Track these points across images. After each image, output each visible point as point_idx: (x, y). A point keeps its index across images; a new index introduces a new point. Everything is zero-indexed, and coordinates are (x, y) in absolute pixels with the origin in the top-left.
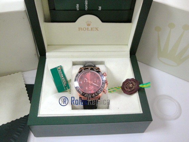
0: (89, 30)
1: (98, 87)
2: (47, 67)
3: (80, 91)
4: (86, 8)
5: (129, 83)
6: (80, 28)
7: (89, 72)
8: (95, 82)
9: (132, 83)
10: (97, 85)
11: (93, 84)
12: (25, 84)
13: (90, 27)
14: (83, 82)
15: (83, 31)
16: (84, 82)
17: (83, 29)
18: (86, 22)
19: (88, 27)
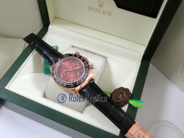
9: (123, 94)
18: (98, 2)
19: (100, 8)
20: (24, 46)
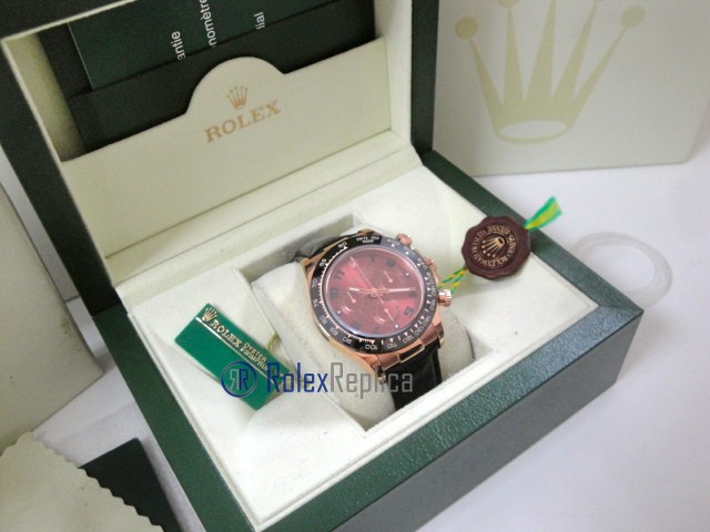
0: (245, 123)
1: (413, 295)
3: (361, 340)
4: (212, 39)
7: (347, 260)
8: (391, 281)
10: (408, 289)
11: (391, 290)
12: (81, 468)
13: (246, 113)
14: (349, 304)
15: (225, 136)
16: (354, 301)
18: (229, 96)
19: (240, 113)
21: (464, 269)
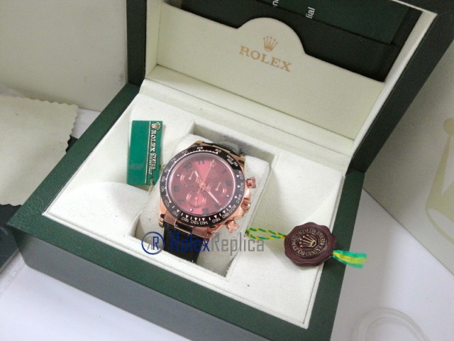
0: (266, 60)
1: (218, 207)
2: (130, 111)
3: (167, 195)
4: (276, 1)
5: (309, 234)
6: (246, 50)
7: (210, 159)
8: (217, 189)
9: (317, 238)
10: (217, 201)
11: (210, 193)
12: (70, 136)
13: (269, 55)
14: (186, 178)
15: (250, 58)
16: (190, 178)
17: (252, 53)
18: (264, 39)
19: (266, 53)
20: (74, 121)
21: (285, 236)
